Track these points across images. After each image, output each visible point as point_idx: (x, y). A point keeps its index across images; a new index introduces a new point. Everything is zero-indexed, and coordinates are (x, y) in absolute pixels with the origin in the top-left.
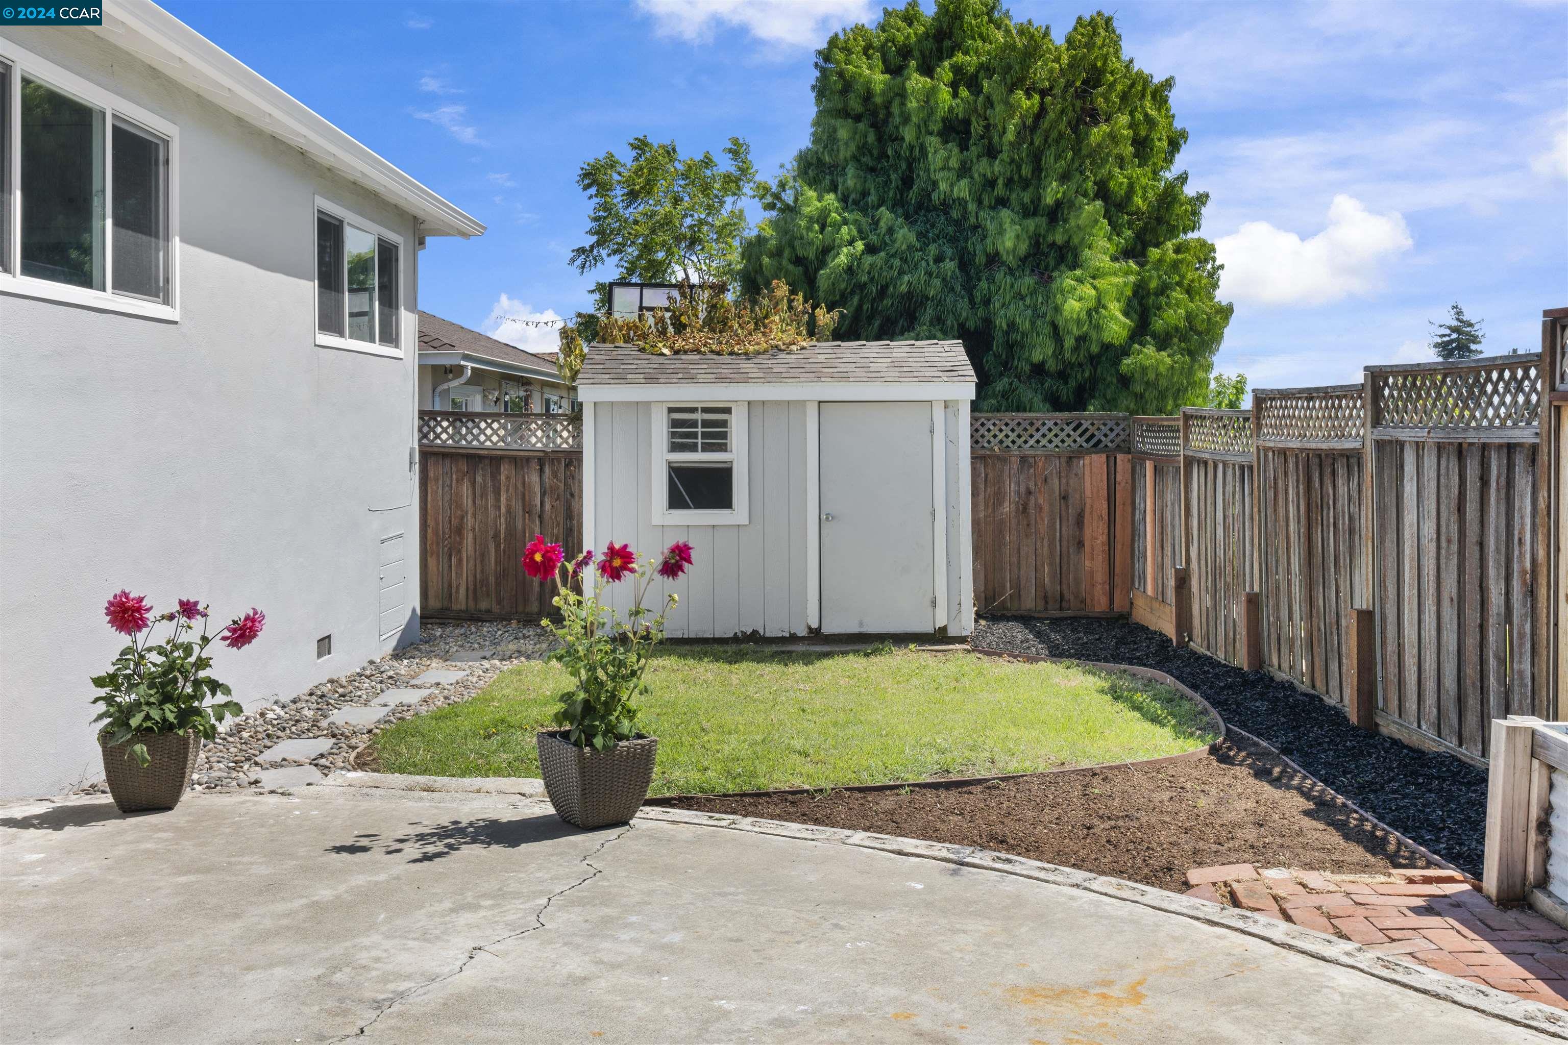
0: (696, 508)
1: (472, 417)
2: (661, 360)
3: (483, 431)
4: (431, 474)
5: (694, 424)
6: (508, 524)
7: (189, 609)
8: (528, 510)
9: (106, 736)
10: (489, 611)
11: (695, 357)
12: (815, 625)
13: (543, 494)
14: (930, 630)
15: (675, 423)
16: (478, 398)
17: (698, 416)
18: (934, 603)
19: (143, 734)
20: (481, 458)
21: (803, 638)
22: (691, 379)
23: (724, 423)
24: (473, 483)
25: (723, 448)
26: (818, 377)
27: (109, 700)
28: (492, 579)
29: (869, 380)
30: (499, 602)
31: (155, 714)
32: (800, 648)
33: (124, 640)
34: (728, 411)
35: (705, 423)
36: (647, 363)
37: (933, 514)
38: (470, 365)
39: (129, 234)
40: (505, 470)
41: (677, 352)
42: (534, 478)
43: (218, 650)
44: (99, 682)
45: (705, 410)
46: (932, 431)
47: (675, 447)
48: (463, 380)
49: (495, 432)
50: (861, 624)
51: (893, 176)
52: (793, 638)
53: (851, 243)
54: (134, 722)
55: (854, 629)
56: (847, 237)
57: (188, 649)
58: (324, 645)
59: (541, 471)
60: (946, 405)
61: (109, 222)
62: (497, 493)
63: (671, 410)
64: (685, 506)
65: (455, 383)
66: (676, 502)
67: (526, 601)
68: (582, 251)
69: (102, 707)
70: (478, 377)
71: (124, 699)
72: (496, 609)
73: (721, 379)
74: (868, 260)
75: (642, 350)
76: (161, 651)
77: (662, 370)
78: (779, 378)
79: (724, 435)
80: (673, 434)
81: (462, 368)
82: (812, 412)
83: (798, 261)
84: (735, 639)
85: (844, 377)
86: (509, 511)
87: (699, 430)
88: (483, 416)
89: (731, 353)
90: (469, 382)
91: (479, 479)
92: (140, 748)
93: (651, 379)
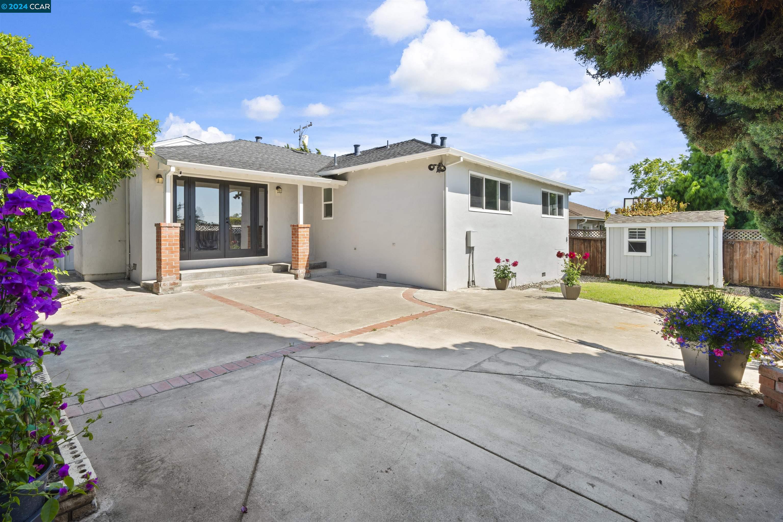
0: (636, 251)
1: (590, 231)
2: (629, 217)
3: (593, 234)
4: (574, 243)
5: (636, 232)
6: (593, 255)
7: (507, 260)
8: (598, 251)
9: (495, 278)
10: (588, 273)
11: (638, 217)
12: (670, 281)
13: (601, 248)
14: (708, 285)
15: (630, 232)
16: (592, 226)
17: (637, 230)
18: (709, 279)
19: (500, 278)
20: (586, 240)
21: (667, 284)
22: (635, 222)
23: (644, 232)
24: (584, 245)
25: (644, 238)
26: (672, 221)
27: (496, 273)
28: (589, 266)
29: (688, 221)
30: (590, 271)
31: (502, 275)
32: (666, 286)
33: (498, 264)
34: (645, 229)
35: (639, 232)
36: (624, 218)
37: (709, 256)
38: (586, 219)
39: (503, 201)
40: (592, 242)
41: (633, 216)
42: (599, 244)
43: (511, 267)
44: (494, 270)
45: (638, 229)
46: (709, 234)
47: (630, 238)
48: (584, 222)
49: (596, 234)
50: (685, 282)
51: (712, 165)
52: (664, 284)
53: (696, 186)
54: (499, 276)
55: (682, 283)
56: (695, 184)
57: (507, 266)
58: (544, 274)
59: (601, 243)
60: (714, 227)
61: (499, 200)
62: (590, 247)
63: (629, 229)
64: (633, 251)
65: (583, 223)
66: (630, 250)
67: (597, 272)
68: (631, 189)
69: (495, 274)
70: (589, 222)
71: (498, 273)
72: (590, 273)
73: (643, 222)
74: (702, 190)
75: (624, 215)
76: (503, 266)
77: (627, 220)
78: (660, 221)
79: (644, 235)
80: (630, 235)
81: (584, 220)
82: (670, 230)
83: (678, 191)
84: (647, 283)
85: (680, 221)
86: (593, 252)
87: (637, 234)
88: (593, 230)
89: (649, 215)
90: (586, 223)
91: (586, 244)
92: (500, 280)
93: (624, 222)
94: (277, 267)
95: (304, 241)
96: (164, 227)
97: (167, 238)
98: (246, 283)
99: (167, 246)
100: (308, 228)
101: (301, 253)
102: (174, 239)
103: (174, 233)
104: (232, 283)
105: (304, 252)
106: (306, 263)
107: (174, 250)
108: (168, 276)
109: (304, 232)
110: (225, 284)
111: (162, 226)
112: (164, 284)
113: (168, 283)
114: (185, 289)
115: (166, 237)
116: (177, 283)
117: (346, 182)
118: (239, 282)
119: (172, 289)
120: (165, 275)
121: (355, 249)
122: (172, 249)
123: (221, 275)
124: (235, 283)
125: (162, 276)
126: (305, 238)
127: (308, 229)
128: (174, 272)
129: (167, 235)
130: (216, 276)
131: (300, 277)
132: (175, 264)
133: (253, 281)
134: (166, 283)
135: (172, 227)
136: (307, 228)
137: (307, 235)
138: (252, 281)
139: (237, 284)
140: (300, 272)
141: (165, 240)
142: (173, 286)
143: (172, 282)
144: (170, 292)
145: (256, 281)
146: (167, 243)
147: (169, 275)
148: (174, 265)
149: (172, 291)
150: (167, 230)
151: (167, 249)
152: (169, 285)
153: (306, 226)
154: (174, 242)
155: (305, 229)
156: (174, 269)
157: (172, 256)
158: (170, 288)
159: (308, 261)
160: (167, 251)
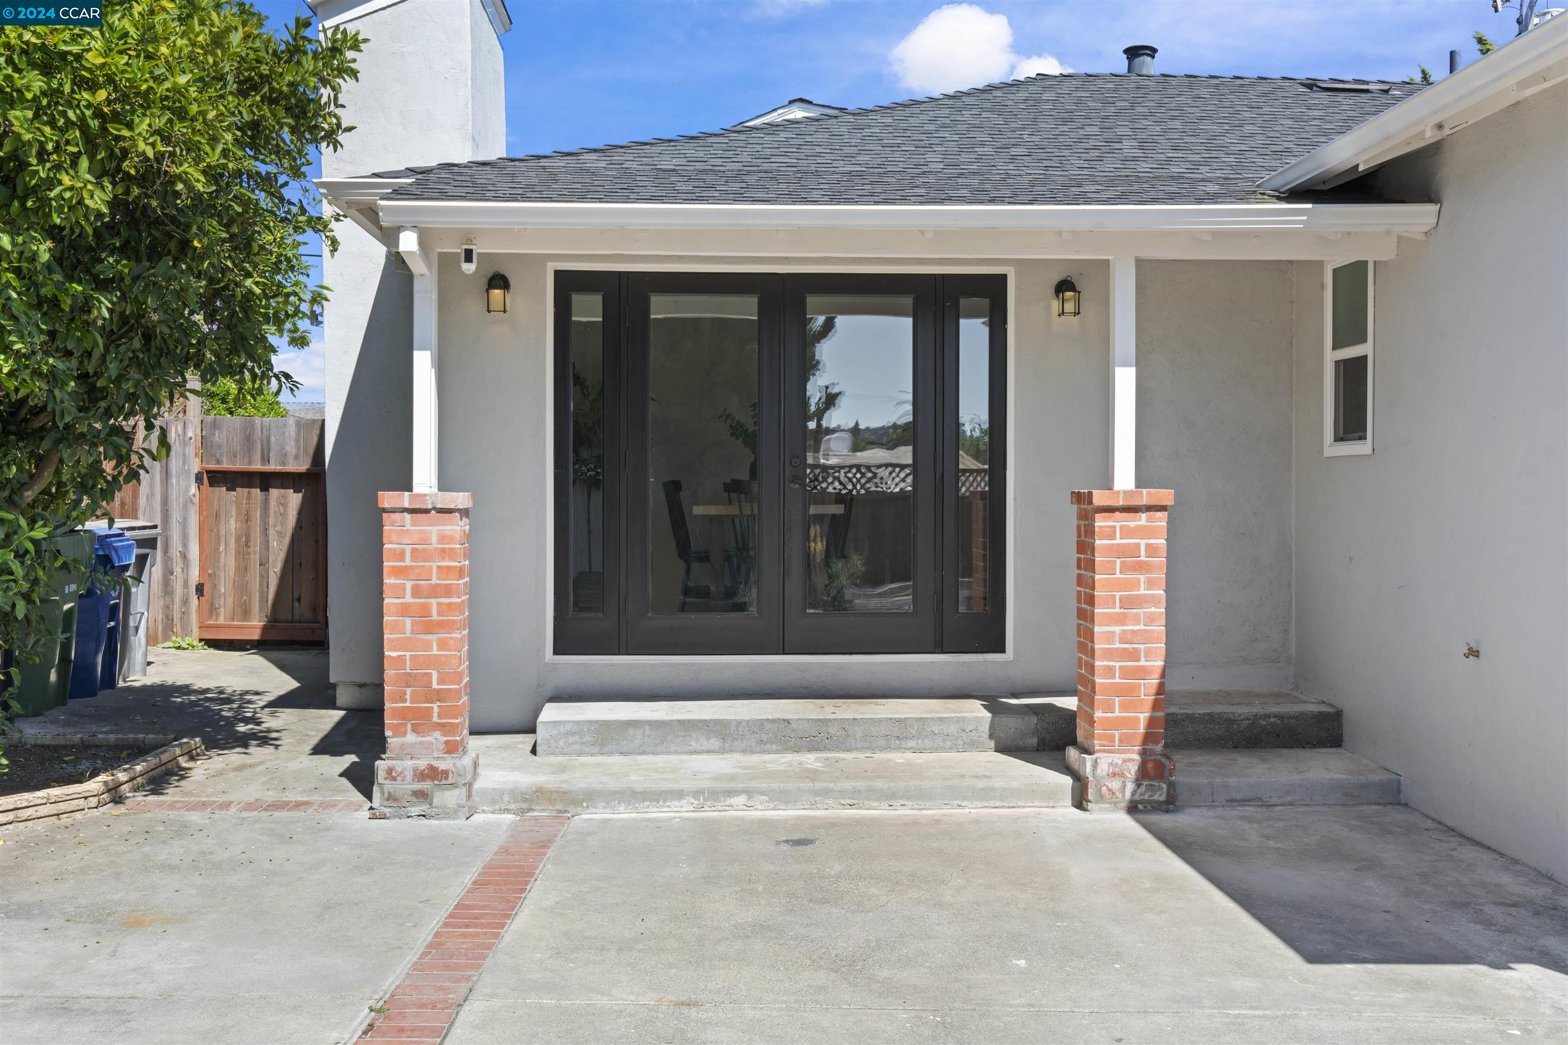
94: (1012, 723)
95: (1136, 584)
96: (393, 511)
97: (408, 562)
98: (783, 797)
99: (408, 599)
100: (1163, 508)
101: (1110, 654)
102: (435, 565)
103: (434, 539)
104: (714, 795)
105: (1134, 655)
106: (1143, 717)
107: (435, 617)
108: (411, 738)
109: (1127, 533)
110: (679, 795)
111: (386, 505)
112: (390, 771)
113: (406, 766)
114: (494, 802)
115: (401, 556)
116: (445, 773)
117: (1433, 208)
118: (749, 793)
119: (422, 796)
120: (400, 731)
121: (1473, 653)
122: (425, 611)
123: (715, 743)
124: (731, 793)
125: (388, 733)
126: (1141, 567)
127: (1161, 520)
128: (435, 719)
129: (408, 549)
130: (694, 745)
131: (1101, 798)
132: (441, 681)
133: (826, 792)
134: (398, 765)
135: (427, 511)
136: (1150, 508)
137: (1152, 551)
138: (817, 793)
139: (741, 800)
140: (1103, 767)
141: (399, 572)
142: (426, 785)
143: (422, 764)
144: (415, 810)
145: (842, 793)
146: (409, 585)
147: (416, 729)
148: (435, 686)
149: (425, 808)
150: (408, 527)
151: (405, 610)
152: (409, 775)
153: (1146, 496)
154: (435, 581)
155: (1143, 519)
156: (435, 707)
157: (428, 646)
158: (416, 793)
159: (1156, 706)
160: (408, 621)
